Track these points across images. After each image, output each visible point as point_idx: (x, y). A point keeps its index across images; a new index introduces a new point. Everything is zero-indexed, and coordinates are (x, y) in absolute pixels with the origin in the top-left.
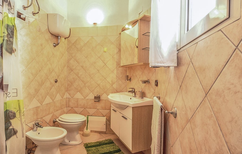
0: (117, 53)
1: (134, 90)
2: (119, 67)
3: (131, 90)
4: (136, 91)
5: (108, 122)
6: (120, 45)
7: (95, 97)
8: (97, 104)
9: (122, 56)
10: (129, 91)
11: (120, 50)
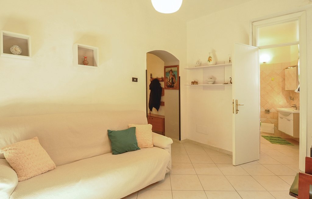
0: (282, 81)
1: (296, 105)
2: (284, 91)
3: (293, 105)
4: (297, 106)
5: (276, 128)
6: (284, 76)
7: (266, 110)
8: (267, 115)
9: (286, 83)
10: (292, 106)
11: (284, 79)
